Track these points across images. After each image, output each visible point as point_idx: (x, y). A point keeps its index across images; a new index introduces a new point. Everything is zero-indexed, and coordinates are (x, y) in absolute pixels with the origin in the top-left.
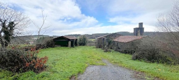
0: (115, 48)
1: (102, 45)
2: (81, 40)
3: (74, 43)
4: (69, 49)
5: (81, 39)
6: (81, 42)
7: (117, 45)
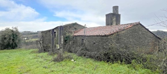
0: (79, 49)
1: (50, 45)
5: (6, 36)
7: (82, 44)
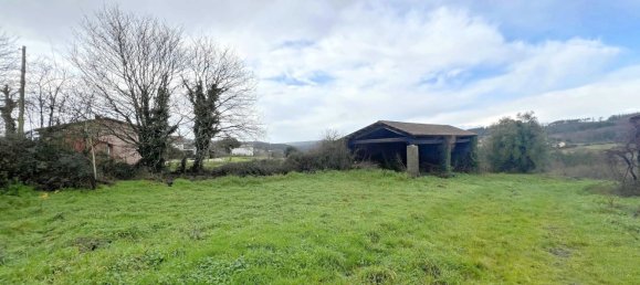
2: (502, 145)
3: (449, 156)
4: (402, 179)
6: (503, 152)
